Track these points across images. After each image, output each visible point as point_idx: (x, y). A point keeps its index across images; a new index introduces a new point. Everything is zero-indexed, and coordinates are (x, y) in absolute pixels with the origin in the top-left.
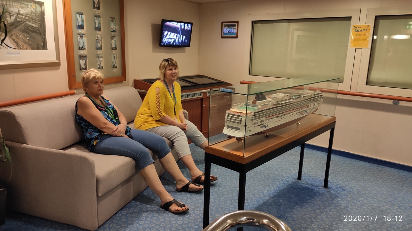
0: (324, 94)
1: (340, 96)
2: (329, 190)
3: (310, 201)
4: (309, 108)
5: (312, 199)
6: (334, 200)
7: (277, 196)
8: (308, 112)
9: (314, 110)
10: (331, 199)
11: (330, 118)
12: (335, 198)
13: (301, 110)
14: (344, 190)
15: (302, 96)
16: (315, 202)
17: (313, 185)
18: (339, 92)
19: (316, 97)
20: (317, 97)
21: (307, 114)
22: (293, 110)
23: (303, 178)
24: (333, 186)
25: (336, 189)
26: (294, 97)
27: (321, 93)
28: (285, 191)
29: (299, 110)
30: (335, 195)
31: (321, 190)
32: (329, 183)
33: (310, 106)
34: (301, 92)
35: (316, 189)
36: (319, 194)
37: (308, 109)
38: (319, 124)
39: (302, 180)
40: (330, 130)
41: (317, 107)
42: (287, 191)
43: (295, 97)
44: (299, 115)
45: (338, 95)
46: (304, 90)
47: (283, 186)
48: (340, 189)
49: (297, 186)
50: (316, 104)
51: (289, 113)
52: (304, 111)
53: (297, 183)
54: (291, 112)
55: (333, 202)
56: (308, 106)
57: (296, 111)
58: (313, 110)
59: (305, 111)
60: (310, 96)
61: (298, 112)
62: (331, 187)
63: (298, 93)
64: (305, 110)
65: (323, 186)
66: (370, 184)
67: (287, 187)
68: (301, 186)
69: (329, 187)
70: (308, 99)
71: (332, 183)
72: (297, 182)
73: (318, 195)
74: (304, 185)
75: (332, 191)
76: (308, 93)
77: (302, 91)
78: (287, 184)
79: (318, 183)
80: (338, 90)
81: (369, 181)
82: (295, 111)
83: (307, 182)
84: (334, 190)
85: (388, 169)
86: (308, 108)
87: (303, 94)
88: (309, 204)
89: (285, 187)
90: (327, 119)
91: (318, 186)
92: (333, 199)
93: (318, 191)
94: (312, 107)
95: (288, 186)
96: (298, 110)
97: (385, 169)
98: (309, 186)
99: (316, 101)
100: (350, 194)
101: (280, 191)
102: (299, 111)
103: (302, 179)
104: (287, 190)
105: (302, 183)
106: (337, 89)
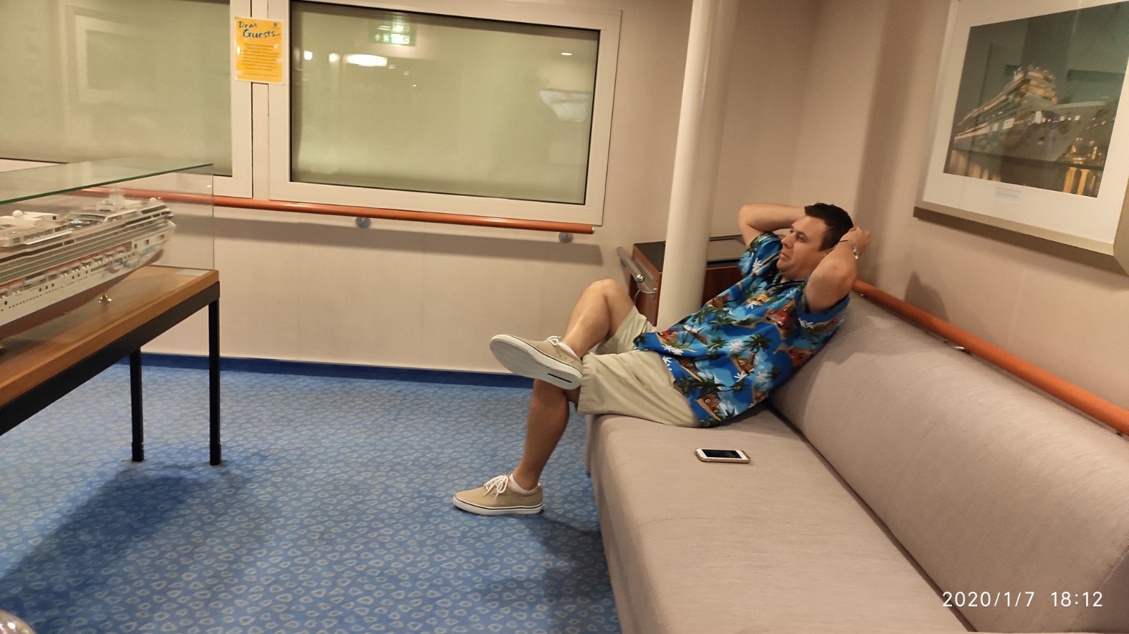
0: (176, 209)
1: (222, 213)
2: (224, 470)
3: (174, 514)
4: (133, 250)
5: (179, 506)
6: (240, 492)
7: (71, 527)
8: (130, 262)
9: (150, 256)
10: (233, 490)
11: (200, 274)
12: (242, 485)
13: (106, 260)
14: (264, 458)
15: (104, 218)
16: (189, 512)
17: (180, 468)
18: (217, 199)
19: (149, 217)
20: (152, 219)
21: (129, 270)
22: (80, 260)
23: (148, 454)
24: (235, 457)
25: (245, 463)
26: (76, 221)
27: (164, 207)
28: (96, 504)
29: (101, 259)
30: (243, 477)
31: (204, 474)
32: (223, 451)
33: (136, 246)
34: (100, 204)
35: (189, 475)
36: (197, 489)
37: (130, 253)
38: (171, 295)
39: (148, 460)
40: (207, 307)
41: (158, 248)
42: (101, 504)
43: (80, 222)
44: (101, 274)
45: (216, 208)
46: (111, 199)
47: (87, 493)
48: (256, 460)
49: (132, 480)
50: (154, 239)
51: (66, 272)
52: (116, 261)
53: (132, 473)
54: (74, 269)
55: (238, 497)
56: (128, 246)
57: (89, 264)
58: (147, 255)
59: (119, 261)
60: (130, 215)
61: (96, 264)
62: (228, 460)
63: (91, 208)
64: (121, 259)
65: (207, 463)
66: (328, 427)
67: (101, 493)
68: (145, 478)
69: (226, 461)
70: (123, 226)
71: (233, 449)
72: (132, 470)
73: (194, 491)
74: (154, 473)
75: (233, 469)
76: (124, 209)
77: (104, 201)
78: (98, 483)
79: (193, 459)
80: (213, 195)
81: (323, 422)
82: (85, 265)
83: (161, 463)
84: (238, 466)
85: (365, 384)
86: (128, 251)
87: (109, 211)
88: (172, 521)
89: (94, 493)
90: (194, 278)
91: (194, 467)
92: (238, 489)
93: (195, 480)
94: (142, 247)
95: (104, 487)
96: (97, 260)
97: (360, 384)
98: (168, 473)
99: (151, 231)
100: (279, 465)
101: (78, 509)
102: (99, 262)
103: (145, 458)
104: (101, 501)
105: (147, 470)
106: (211, 193)
